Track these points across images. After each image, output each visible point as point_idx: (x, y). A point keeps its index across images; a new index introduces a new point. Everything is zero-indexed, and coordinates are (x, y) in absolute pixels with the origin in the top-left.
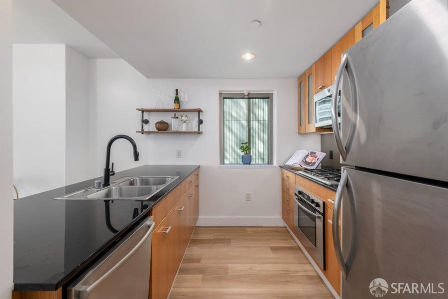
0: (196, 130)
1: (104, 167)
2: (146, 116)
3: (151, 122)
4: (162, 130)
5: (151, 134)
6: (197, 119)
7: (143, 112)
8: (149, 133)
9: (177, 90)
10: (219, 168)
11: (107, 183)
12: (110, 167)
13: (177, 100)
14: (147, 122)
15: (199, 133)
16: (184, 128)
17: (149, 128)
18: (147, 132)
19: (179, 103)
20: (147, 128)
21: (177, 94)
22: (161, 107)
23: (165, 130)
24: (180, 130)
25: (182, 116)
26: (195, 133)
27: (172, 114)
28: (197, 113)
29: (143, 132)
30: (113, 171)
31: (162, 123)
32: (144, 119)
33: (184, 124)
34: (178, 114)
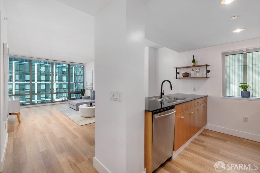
0: (205, 76)
1: (161, 92)
2: (178, 71)
3: (180, 73)
4: (186, 77)
5: (180, 79)
6: (205, 70)
7: (177, 69)
8: (180, 78)
9: (194, 56)
10: (222, 98)
11: (161, 97)
12: (163, 92)
13: (194, 61)
14: (178, 73)
15: (207, 78)
16: (198, 75)
17: (180, 76)
18: (178, 78)
19: (195, 62)
20: (178, 76)
21: (194, 58)
22: (186, 66)
23: (187, 77)
24: (195, 77)
25: (196, 69)
26: (204, 77)
27: (191, 69)
28: (206, 67)
29: (176, 78)
30: (163, 93)
31: (185, 73)
32: (177, 72)
33: (198, 73)
34: (194, 68)
